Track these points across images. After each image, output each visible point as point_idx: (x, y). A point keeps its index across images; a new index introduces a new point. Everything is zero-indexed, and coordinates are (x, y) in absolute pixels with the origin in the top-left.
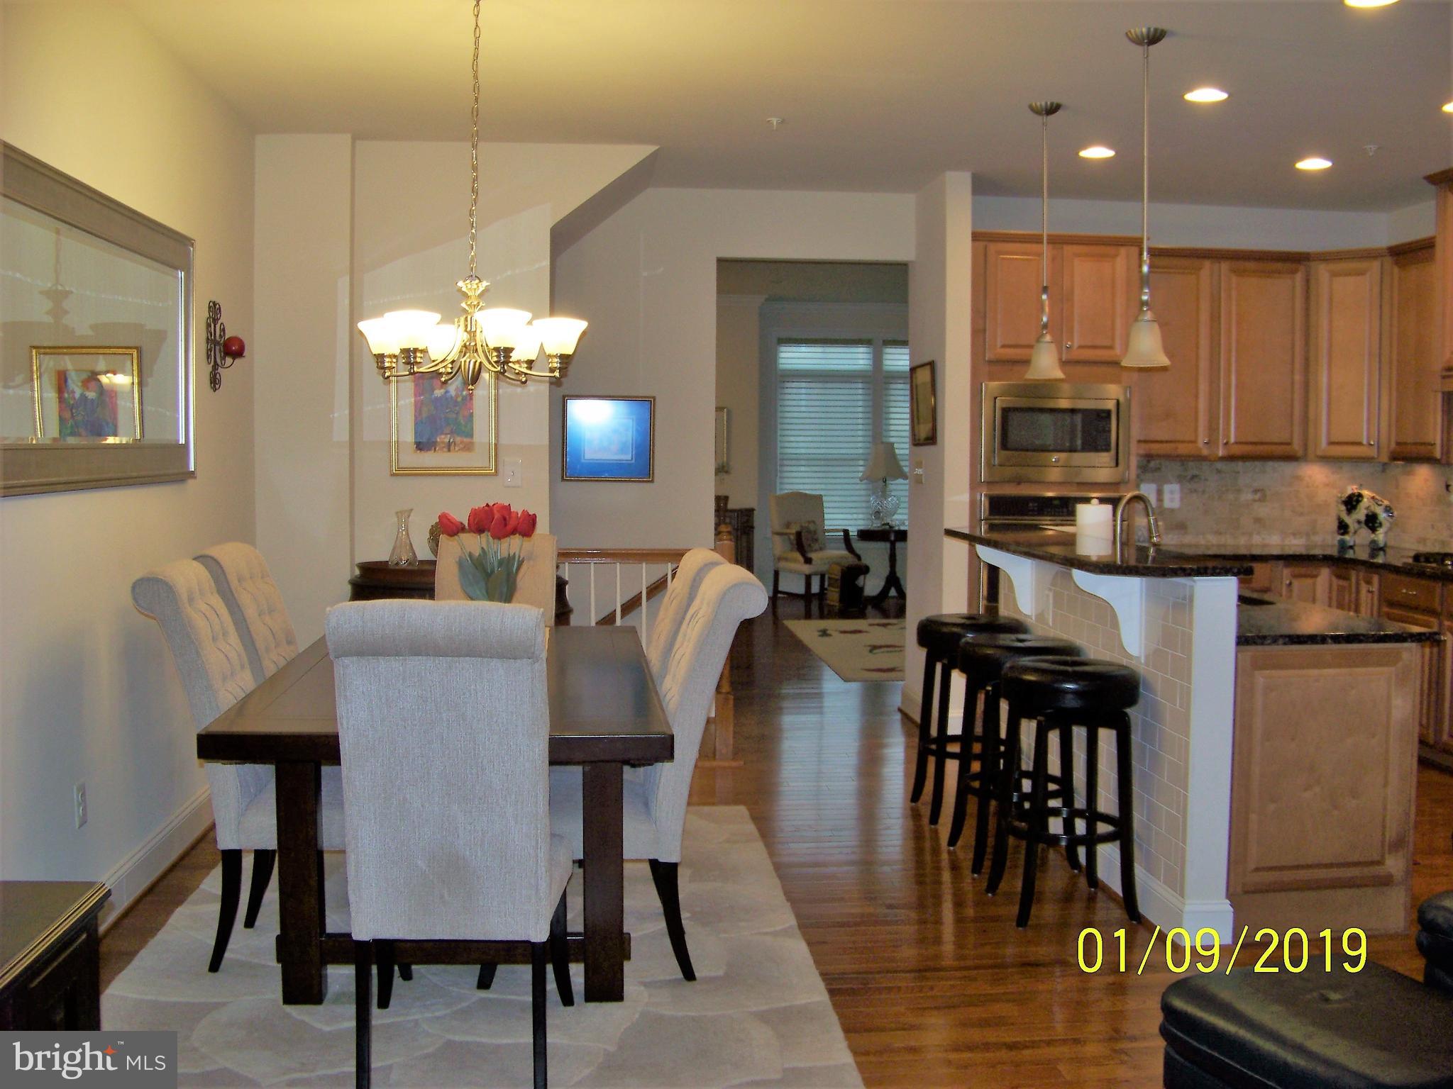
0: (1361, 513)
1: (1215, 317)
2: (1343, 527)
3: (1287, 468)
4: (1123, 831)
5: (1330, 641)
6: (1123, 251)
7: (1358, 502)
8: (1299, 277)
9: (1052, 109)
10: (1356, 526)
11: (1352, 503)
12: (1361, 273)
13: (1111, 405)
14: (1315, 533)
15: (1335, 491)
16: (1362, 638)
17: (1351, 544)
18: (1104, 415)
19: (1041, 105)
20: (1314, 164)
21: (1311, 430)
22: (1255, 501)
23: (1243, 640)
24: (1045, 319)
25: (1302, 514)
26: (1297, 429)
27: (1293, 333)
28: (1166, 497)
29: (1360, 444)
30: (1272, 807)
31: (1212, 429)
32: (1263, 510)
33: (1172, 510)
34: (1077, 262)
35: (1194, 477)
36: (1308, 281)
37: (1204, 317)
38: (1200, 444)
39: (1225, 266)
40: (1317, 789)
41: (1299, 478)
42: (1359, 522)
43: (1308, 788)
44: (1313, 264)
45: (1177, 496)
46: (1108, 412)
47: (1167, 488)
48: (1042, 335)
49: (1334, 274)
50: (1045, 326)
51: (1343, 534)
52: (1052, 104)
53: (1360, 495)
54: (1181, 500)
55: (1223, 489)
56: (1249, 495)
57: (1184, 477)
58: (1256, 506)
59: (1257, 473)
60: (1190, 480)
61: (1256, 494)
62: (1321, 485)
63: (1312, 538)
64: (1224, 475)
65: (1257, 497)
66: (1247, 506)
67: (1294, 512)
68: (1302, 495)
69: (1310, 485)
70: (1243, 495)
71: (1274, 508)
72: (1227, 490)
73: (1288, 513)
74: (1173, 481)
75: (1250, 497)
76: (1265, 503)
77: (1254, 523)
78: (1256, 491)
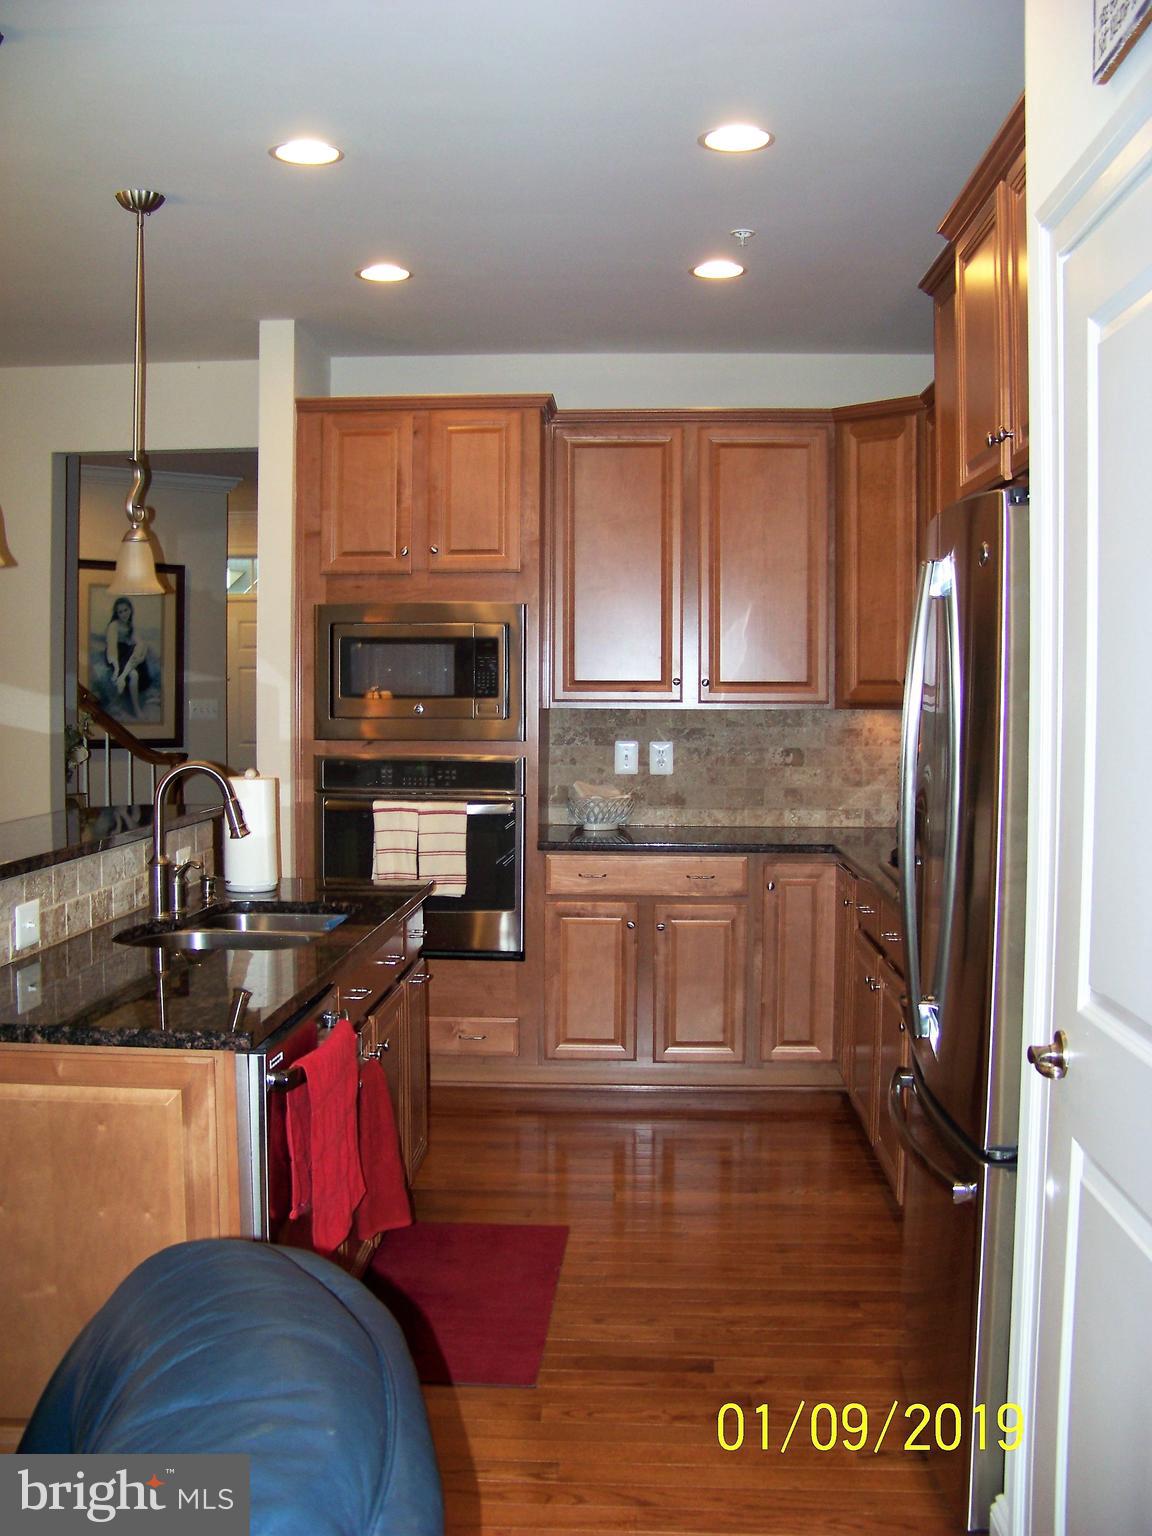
3: (837, 720)
9: (152, 204)
13: (494, 630)
18: (488, 645)
19: (139, 197)
22: (787, 765)
28: (654, 759)
32: (798, 778)
33: (661, 778)
35: (693, 732)
41: (853, 732)
45: (669, 759)
46: (494, 642)
47: (654, 747)
52: (155, 194)
54: (674, 764)
55: (738, 748)
56: (777, 756)
57: (680, 731)
58: (788, 771)
59: (789, 725)
60: (688, 736)
61: (788, 755)
62: (888, 742)
63: (876, 818)
64: (739, 729)
65: (790, 759)
66: (774, 771)
67: (846, 779)
68: (859, 756)
69: (871, 742)
70: (768, 756)
71: (815, 774)
72: (744, 750)
73: (836, 782)
74: (663, 737)
75: (778, 759)
76: (802, 768)
77: (786, 796)
78: (787, 752)
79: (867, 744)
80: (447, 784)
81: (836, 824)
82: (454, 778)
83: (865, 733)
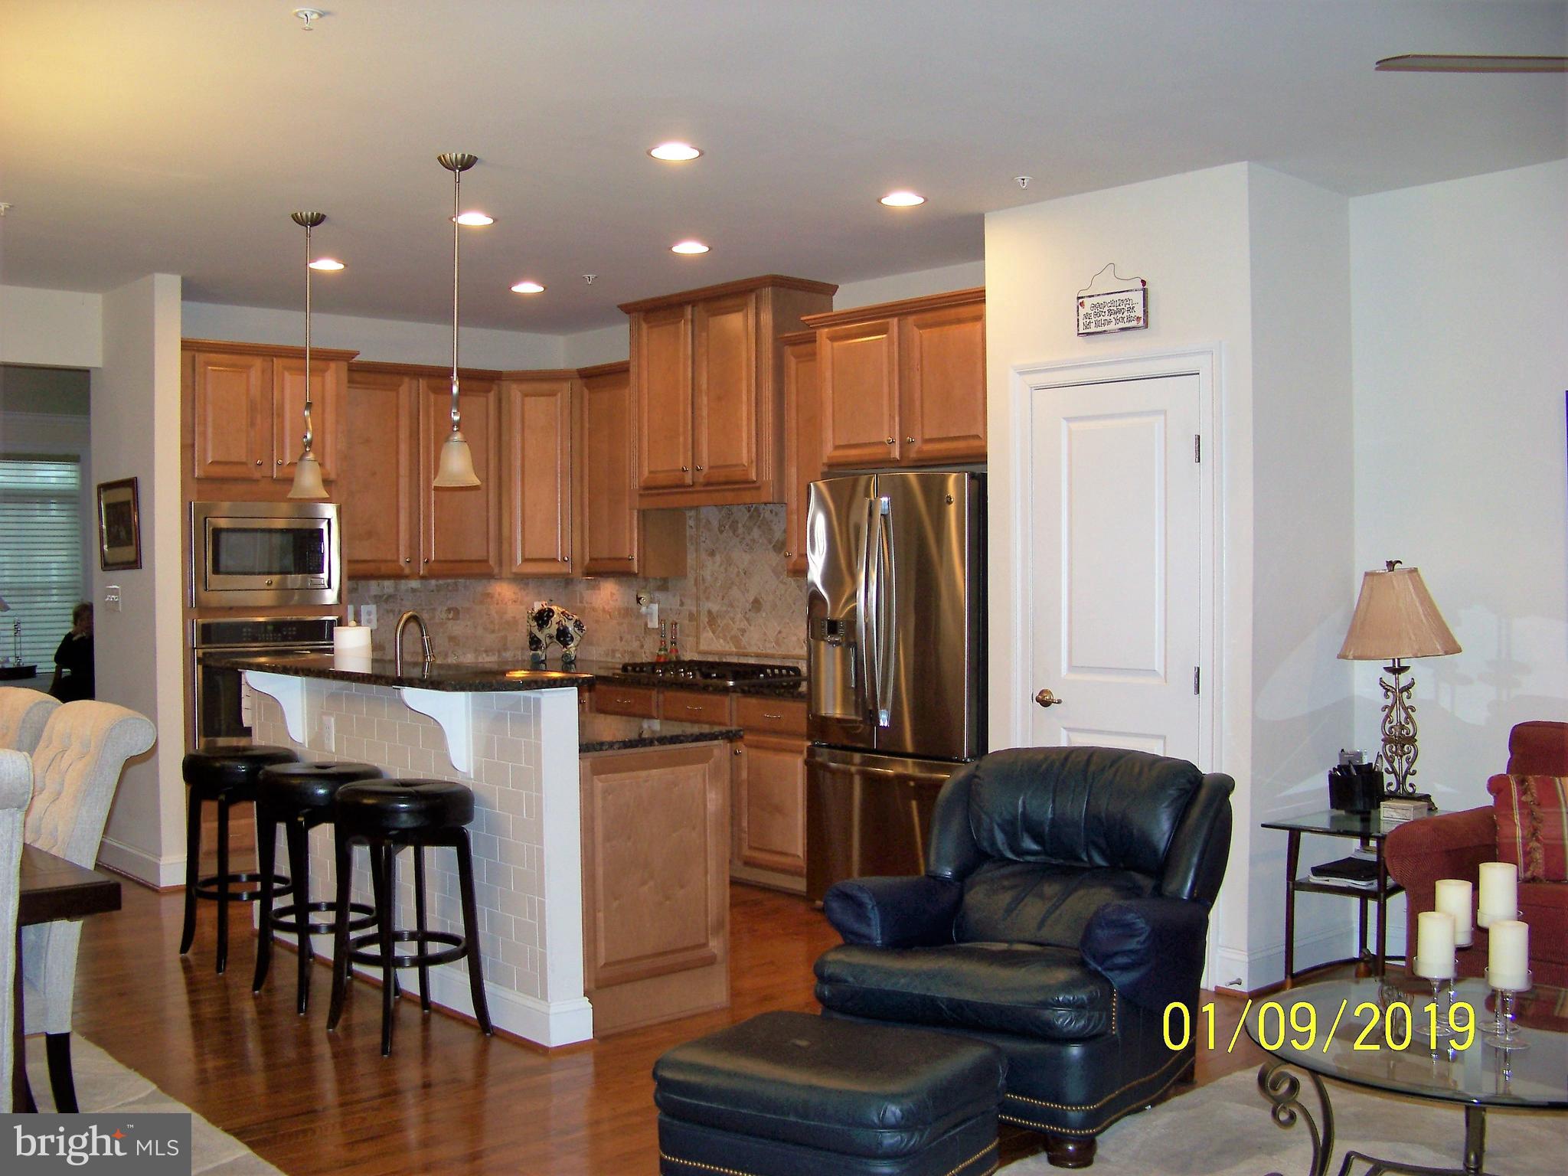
0: (552, 628)
1: (414, 435)
2: (535, 642)
3: (479, 587)
4: (468, 947)
5: (656, 743)
6: (333, 365)
7: (549, 617)
8: (492, 396)
9: (317, 220)
10: (548, 641)
11: (542, 618)
12: (552, 394)
13: (323, 524)
14: (506, 649)
15: (523, 608)
16: (682, 738)
17: (543, 658)
18: (316, 535)
19: (307, 216)
20: (528, 288)
21: (505, 546)
22: (449, 619)
23: (585, 748)
24: (309, 436)
25: (493, 631)
26: (492, 546)
27: (487, 451)
28: (364, 618)
29: (555, 560)
30: (615, 904)
31: (414, 546)
32: (458, 628)
34: (287, 376)
35: (389, 597)
36: (500, 401)
37: (404, 434)
38: (402, 562)
39: (422, 383)
40: (651, 883)
41: (489, 595)
42: (551, 637)
43: (644, 883)
44: (504, 383)
45: (374, 617)
46: (320, 532)
47: (364, 608)
48: (305, 453)
49: (526, 395)
50: (310, 443)
51: (535, 650)
52: (318, 214)
53: (551, 611)
54: (378, 620)
55: (418, 608)
56: (443, 613)
57: (381, 597)
58: (450, 624)
59: (450, 591)
60: (386, 601)
61: (450, 613)
62: (510, 602)
63: (504, 654)
64: (418, 594)
65: (451, 616)
66: (442, 624)
67: (485, 629)
68: (493, 612)
69: (500, 602)
70: (438, 613)
71: (467, 626)
72: (423, 610)
73: (480, 631)
74: (370, 602)
75: (444, 616)
76: (458, 622)
77: (449, 642)
78: (449, 610)
79: (497, 604)
80: (290, 638)
81: (480, 660)
82: (294, 633)
83: (497, 596)
